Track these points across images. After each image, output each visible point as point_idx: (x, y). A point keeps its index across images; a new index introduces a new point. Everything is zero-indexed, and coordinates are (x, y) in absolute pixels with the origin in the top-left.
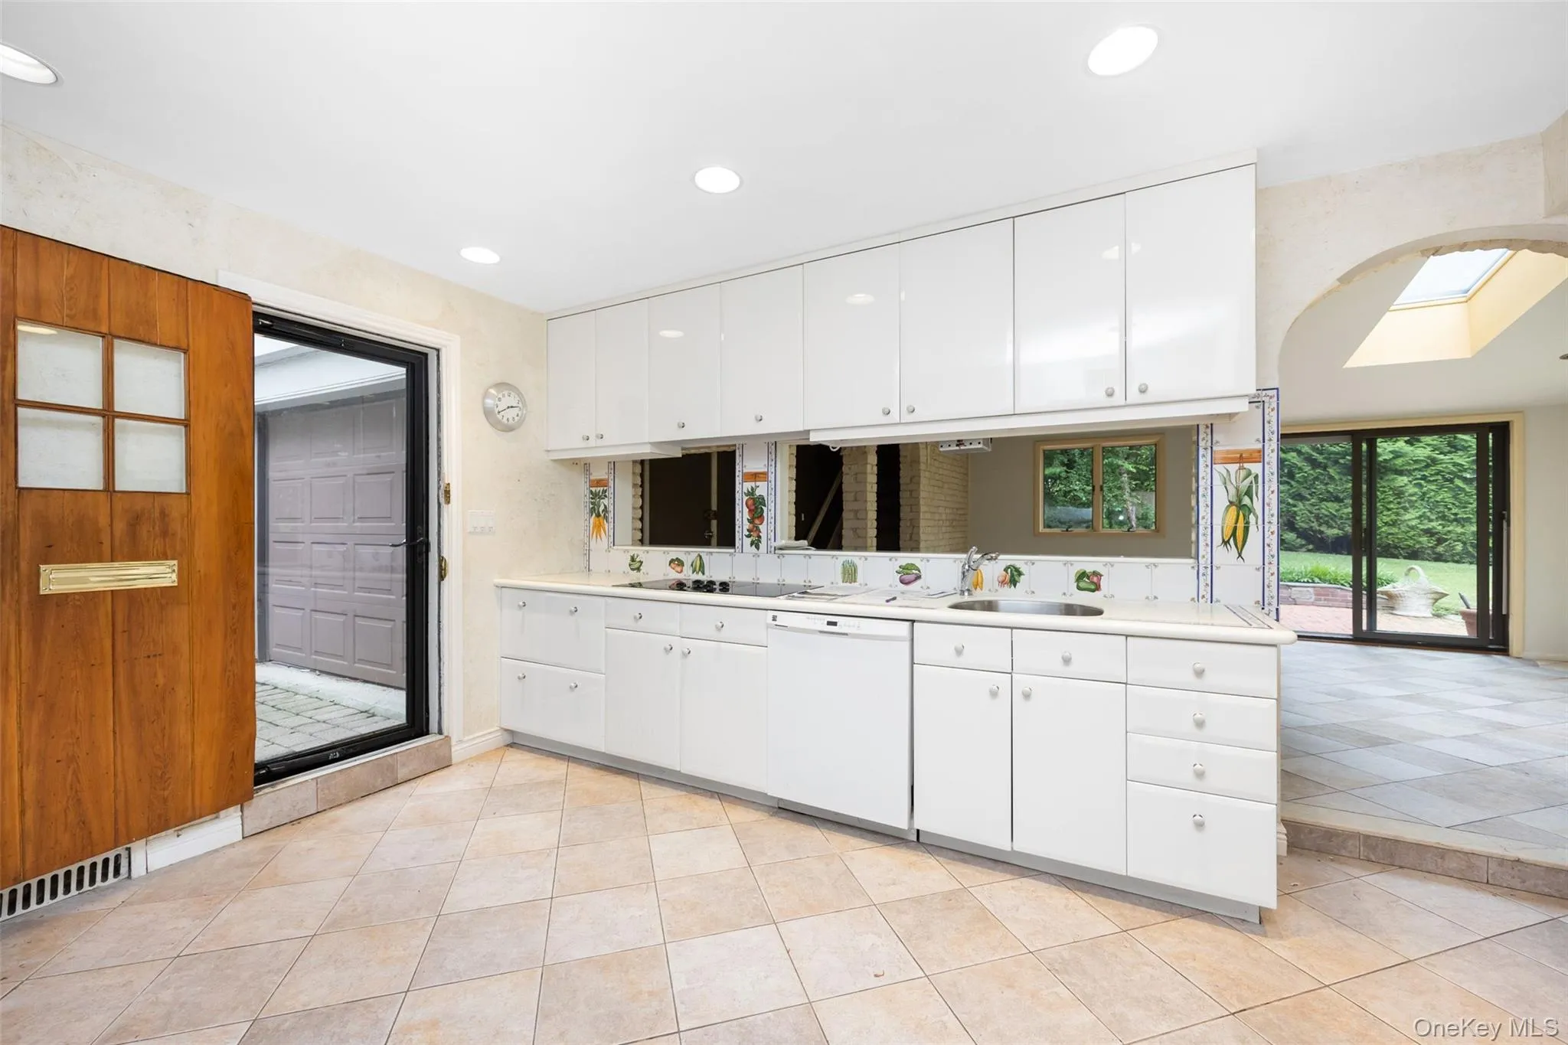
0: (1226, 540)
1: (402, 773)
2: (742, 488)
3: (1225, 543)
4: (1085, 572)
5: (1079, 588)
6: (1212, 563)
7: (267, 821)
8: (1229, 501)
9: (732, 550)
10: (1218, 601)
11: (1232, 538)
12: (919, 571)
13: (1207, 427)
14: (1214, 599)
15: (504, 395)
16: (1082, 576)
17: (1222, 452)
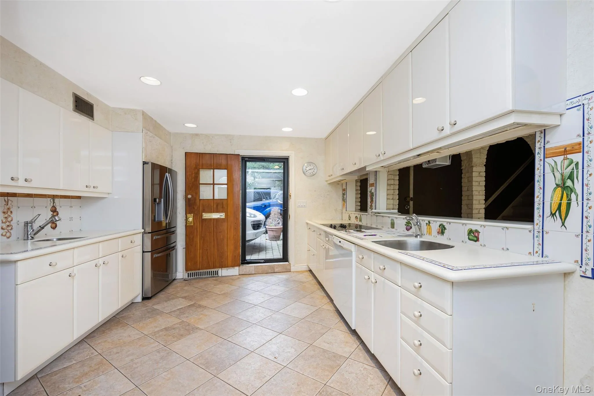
0: (553, 213)
1: (276, 270)
2: (369, 189)
3: (553, 215)
4: (472, 230)
5: (469, 239)
6: (543, 229)
7: (244, 272)
8: (556, 184)
9: (367, 214)
10: (546, 257)
11: (558, 211)
12: (411, 225)
13: (541, 132)
14: (544, 255)
15: (308, 166)
16: (471, 232)
17: (551, 148)
